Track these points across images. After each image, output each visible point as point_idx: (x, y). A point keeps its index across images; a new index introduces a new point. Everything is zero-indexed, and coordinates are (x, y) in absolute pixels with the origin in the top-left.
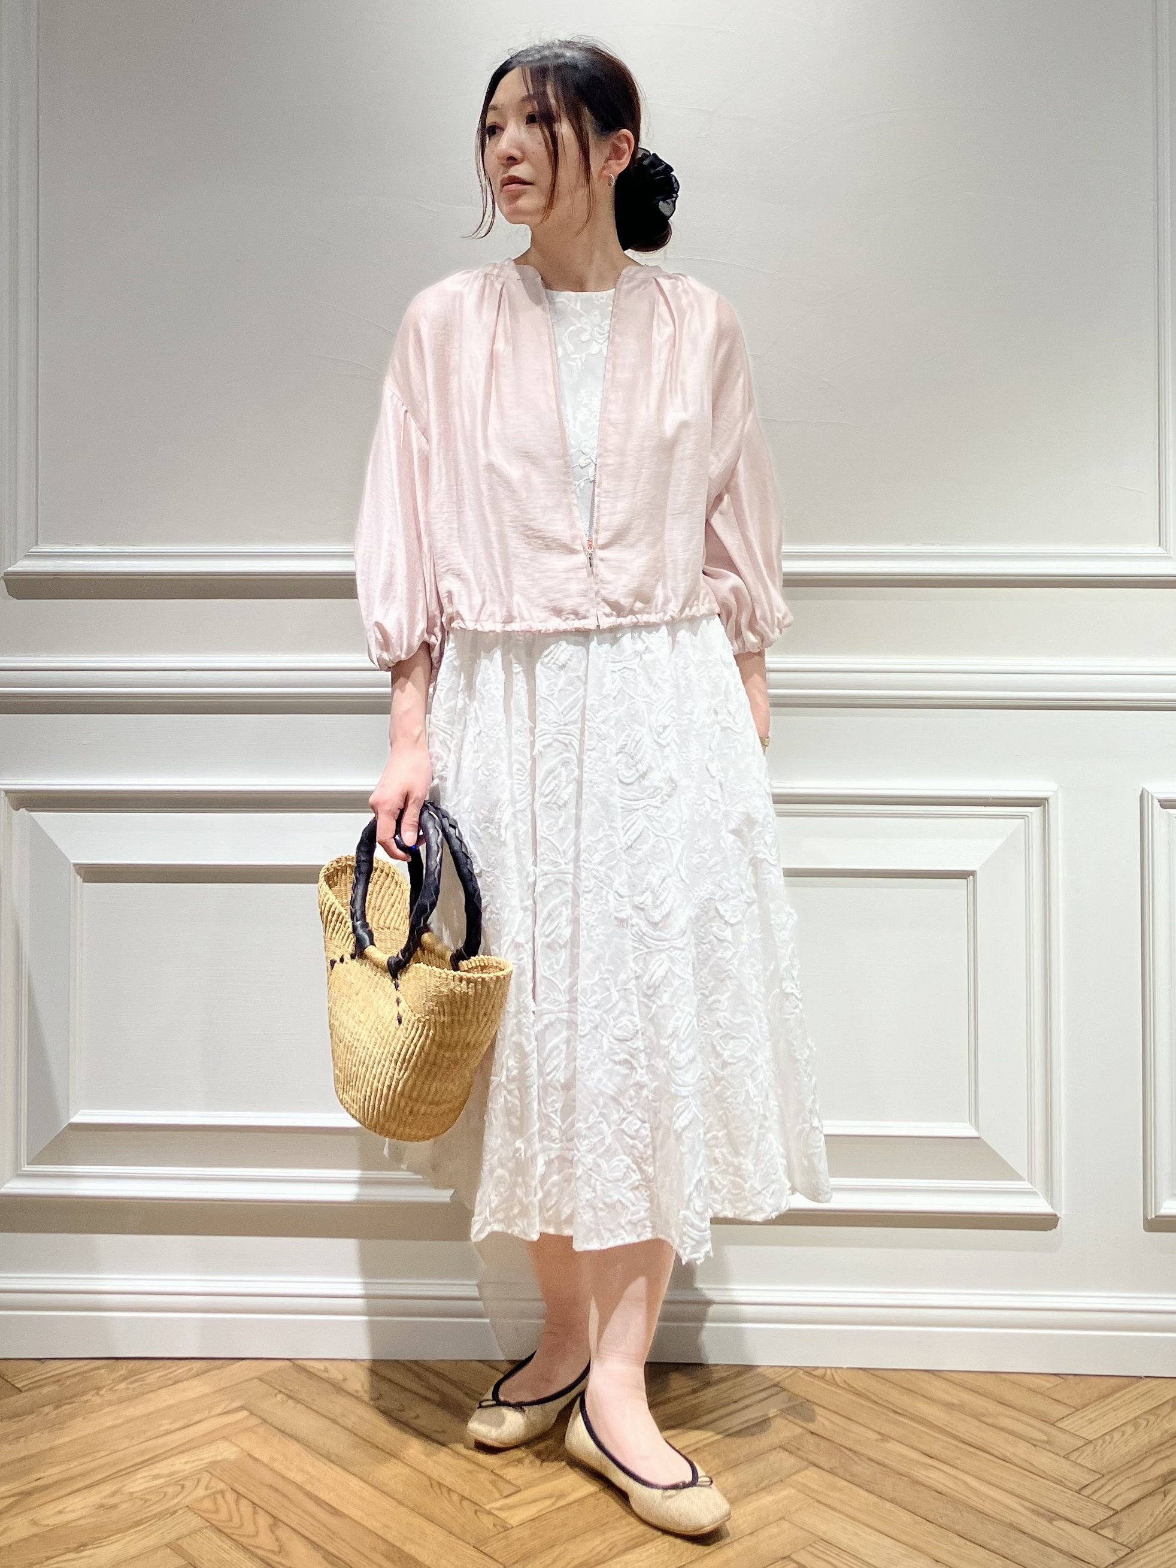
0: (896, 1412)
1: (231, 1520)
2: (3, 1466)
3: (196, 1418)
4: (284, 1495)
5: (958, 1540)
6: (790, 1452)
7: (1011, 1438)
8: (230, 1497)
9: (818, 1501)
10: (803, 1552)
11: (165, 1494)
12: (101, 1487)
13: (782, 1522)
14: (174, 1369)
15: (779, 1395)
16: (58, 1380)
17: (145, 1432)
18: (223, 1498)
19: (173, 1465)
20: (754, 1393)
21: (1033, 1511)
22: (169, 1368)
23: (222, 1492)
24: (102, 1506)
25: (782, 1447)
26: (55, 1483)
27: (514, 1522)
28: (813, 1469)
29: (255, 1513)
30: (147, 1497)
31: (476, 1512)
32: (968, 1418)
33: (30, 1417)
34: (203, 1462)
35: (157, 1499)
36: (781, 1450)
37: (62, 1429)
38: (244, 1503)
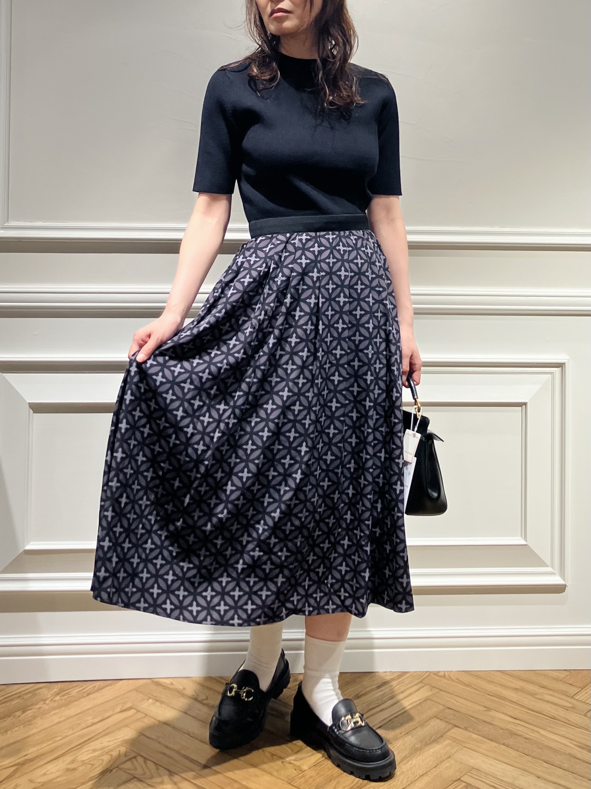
0: (489, 695)
1: (145, 774)
2: (2, 748)
3: (107, 715)
4: (171, 758)
5: (545, 765)
6: (441, 720)
7: (554, 707)
8: (140, 759)
9: (465, 747)
10: (466, 776)
11: (103, 760)
12: (64, 758)
13: (449, 759)
14: (85, 686)
15: (425, 687)
16: (19, 696)
17: (79, 724)
18: (137, 761)
19: (102, 743)
20: (411, 687)
21: (579, 747)
22: (82, 686)
23: (135, 757)
24: (68, 770)
25: (435, 717)
26: (37, 757)
27: (305, 767)
28: (456, 728)
29: (157, 769)
30: (92, 763)
31: (282, 762)
32: (528, 696)
33: (10, 718)
34: (119, 740)
35: (98, 764)
36: (435, 719)
37: (31, 724)
38: (149, 763)
